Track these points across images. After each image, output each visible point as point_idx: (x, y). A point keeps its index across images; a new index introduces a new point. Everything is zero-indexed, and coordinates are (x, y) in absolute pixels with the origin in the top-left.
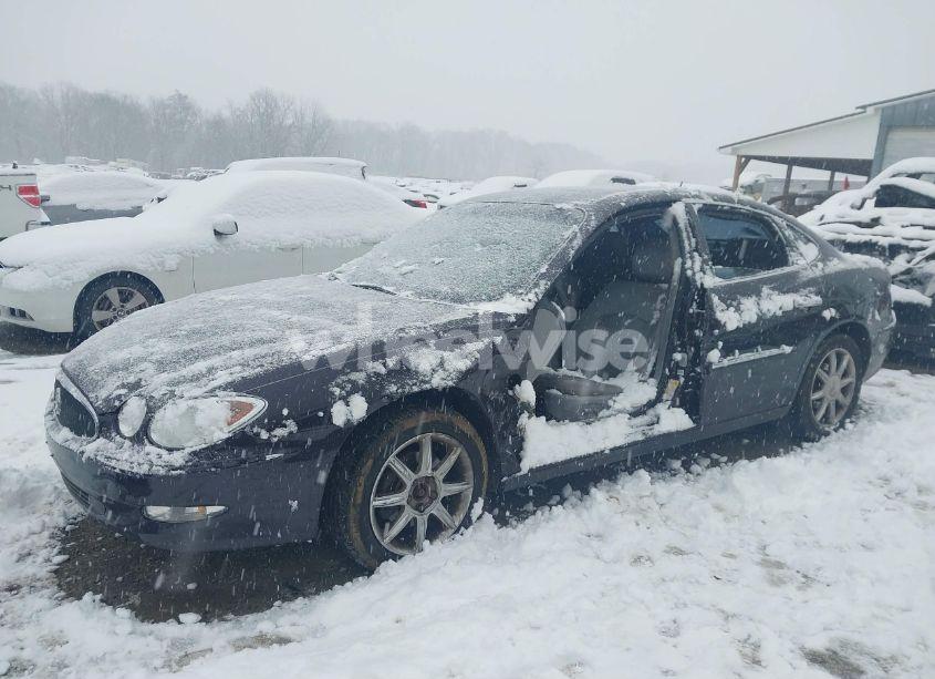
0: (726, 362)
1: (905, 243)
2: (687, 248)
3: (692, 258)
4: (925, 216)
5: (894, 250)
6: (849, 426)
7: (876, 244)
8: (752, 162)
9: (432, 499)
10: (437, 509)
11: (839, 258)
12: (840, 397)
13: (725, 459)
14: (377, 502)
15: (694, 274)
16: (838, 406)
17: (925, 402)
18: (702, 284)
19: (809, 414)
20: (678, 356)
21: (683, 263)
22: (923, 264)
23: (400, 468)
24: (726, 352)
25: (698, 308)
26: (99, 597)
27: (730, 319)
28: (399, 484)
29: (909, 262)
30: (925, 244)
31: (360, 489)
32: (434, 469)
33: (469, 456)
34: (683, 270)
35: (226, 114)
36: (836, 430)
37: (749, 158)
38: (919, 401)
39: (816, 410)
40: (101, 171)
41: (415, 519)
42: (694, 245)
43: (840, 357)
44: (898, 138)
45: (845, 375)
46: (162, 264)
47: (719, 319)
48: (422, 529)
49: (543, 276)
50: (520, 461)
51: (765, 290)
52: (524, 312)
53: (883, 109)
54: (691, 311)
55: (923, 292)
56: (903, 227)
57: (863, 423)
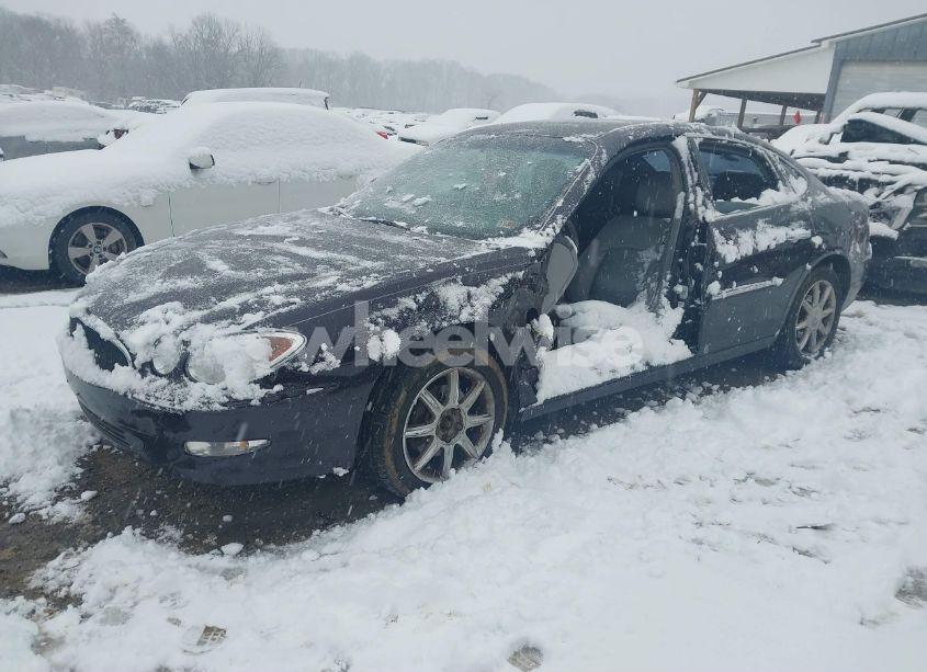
0: (725, 294)
1: (874, 177)
2: (690, 182)
3: (695, 192)
4: (891, 151)
5: (863, 185)
6: (827, 354)
7: (847, 178)
8: (708, 95)
9: (457, 431)
10: (462, 440)
11: (825, 192)
12: (821, 327)
13: (716, 387)
14: (408, 434)
15: (696, 208)
16: (819, 336)
17: (894, 331)
18: (704, 218)
19: (794, 344)
20: (679, 289)
21: (686, 198)
22: (892, 198)
23: (430, 400)
24: (725, 284)
25: (699, 241)
26: (138, 531)
27: (730, 252)
28: (428, 415)
29: (877, 196)
30: (894, 178)
31: (395, 420)
32: (460, 402)
33: (492, 389)
34: (686, 204)
35: (168, 40)
36: (816, 358)
37: (705, 92)
38: (888, 329)
39: (799, 340)
40: (39, 101)
41: (442, 449)
42: (696, 179)
43: (823, 288)
44: (853, 73)
45: (827, 306)
46: (138, 199)
47: (720, 251)
48: (449, 459)
49: (560, 210)
50: (536, 392)
51: (761, 223)
52: (543, 246)
53: (837, 43)
54: (693, 244)
55: (890, 225)
56: (870, 161)
57: (840, 351)
